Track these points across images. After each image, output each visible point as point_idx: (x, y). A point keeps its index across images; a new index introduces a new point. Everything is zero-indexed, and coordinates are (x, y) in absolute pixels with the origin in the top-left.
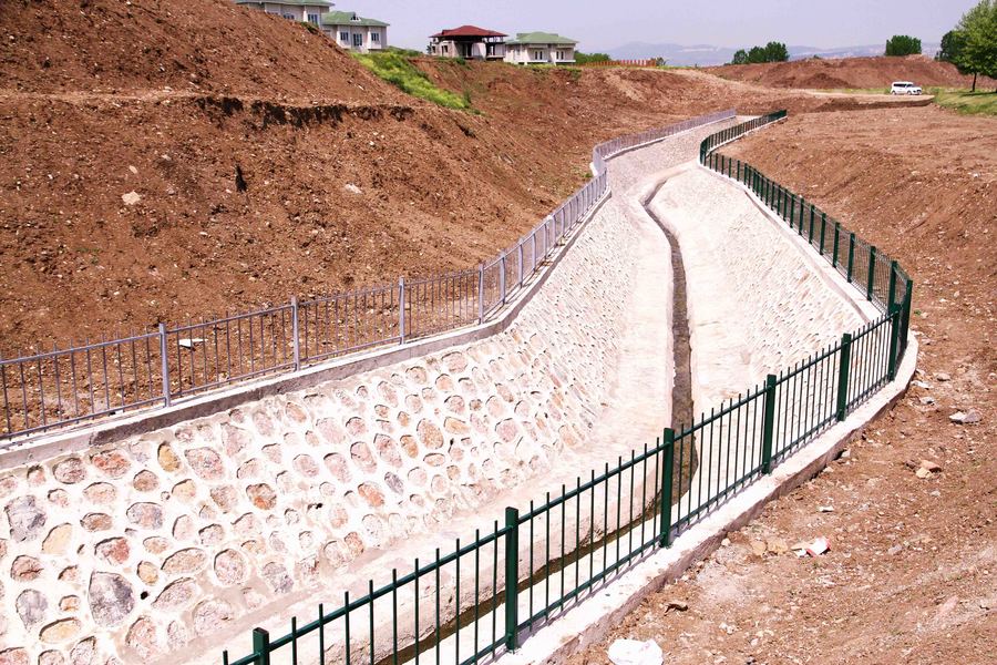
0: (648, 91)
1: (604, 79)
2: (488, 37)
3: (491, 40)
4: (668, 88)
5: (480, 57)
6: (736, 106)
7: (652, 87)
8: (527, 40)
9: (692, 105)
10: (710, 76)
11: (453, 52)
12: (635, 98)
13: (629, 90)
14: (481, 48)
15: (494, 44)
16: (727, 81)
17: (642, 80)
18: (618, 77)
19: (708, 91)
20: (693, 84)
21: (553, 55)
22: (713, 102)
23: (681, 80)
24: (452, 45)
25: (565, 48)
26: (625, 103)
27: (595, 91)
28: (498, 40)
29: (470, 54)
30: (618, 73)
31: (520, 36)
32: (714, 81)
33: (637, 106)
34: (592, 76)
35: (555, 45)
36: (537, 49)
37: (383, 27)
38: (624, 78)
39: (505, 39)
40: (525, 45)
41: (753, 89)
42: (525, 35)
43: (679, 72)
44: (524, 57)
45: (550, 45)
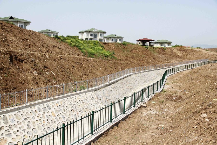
0: (184, 53)
1: (172, 50)
2: (150, 41)
3: (151, 41)
4: (190, 53)
5: (148, 45)
6: (209, 58)
7: (186, 52)
8: (159, 42)
9: (197, 58)
10: (203, 50)
11: (141, 44)
12: (180, 55)
13: (179, 53)
14: (148, 43)
15: (151, 42)
16: (208, 52)
17: (183, 51)
18: (176, 50)
19: (202, 54)
20: (198, 52)
21: (166, 45)
22: (203, 57)
23: (194, 51)
24: (141, 43)
25: (169, 43)
26: (176, 56)
27: (169, 53)
28: (152, 41)
29: (145, 44)
30: (177, 49)
31: (158, 40)
32: (204, 51)
33: (180, 57)
34: (169, 49)
35: (167, 43)
36: (162, 43)
37: (122, 38)
38: (178, 50)
39: (154, 41)
40: (159, 43)
41: (215, 54)
42: (159, 40)
43: (195, 49)
44: (158, 46)
45: (165, 43)
